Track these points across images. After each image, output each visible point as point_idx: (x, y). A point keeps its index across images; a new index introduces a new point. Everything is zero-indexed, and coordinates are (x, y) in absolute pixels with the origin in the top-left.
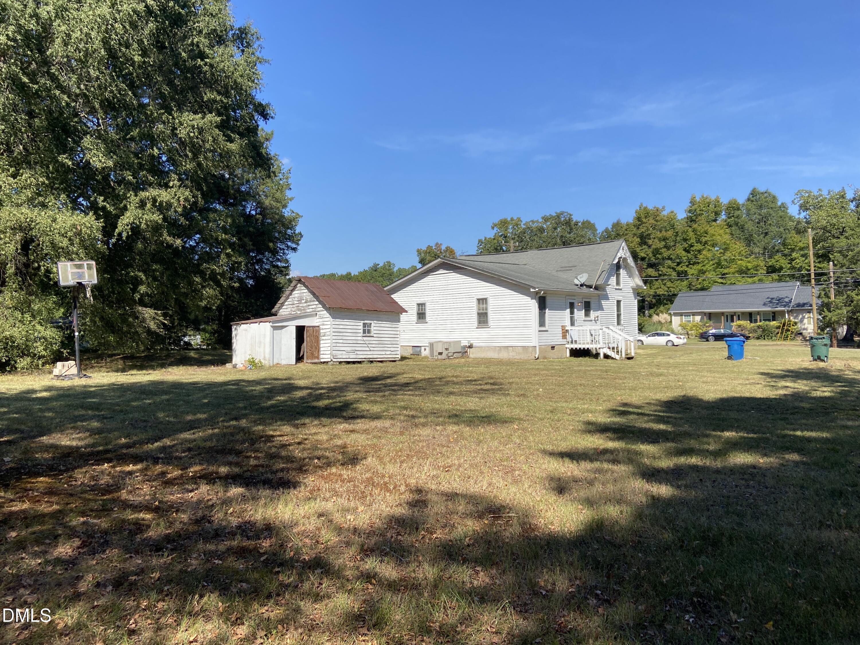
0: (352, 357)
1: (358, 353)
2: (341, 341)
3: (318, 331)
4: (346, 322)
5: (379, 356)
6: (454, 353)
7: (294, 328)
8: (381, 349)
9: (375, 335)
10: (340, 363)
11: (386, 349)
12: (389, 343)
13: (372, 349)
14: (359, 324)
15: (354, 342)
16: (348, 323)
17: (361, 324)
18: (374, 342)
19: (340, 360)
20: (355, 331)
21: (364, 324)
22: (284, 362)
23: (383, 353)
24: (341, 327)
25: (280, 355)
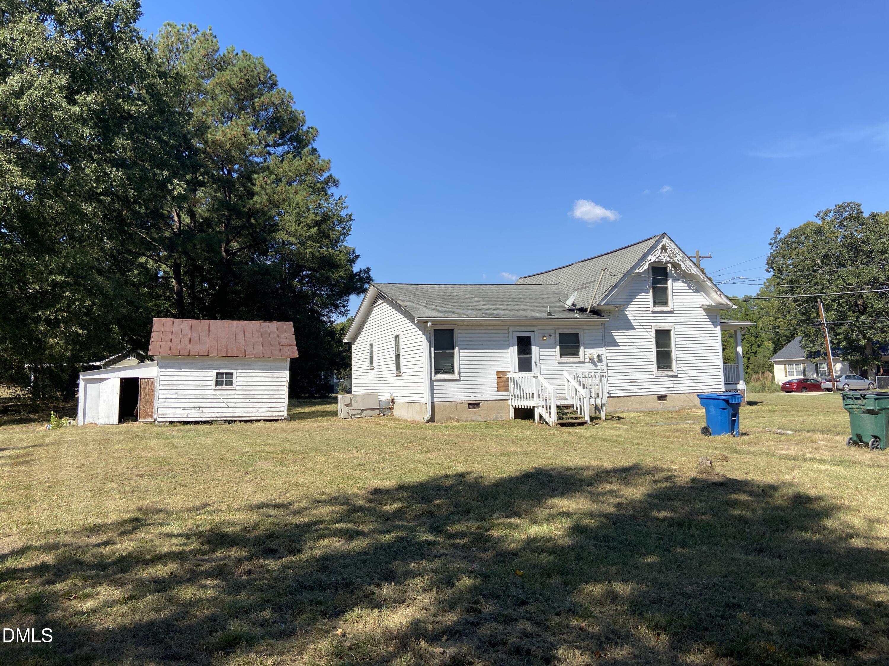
0: (193, 416)
1: (205, 410)
2: (175, 396)
3: (153, 384)
4: (185, 372)
5: (245, 415)
6: (363, 410)
7: (119, 381)
8: (250, 405)
9: (238, 388)
10: (171, 423)
11: (260, 405)
12: (265, 397)
13: (230, 405)
14: (209, 374)
15: (201, 397)
16: (188, 374)
17: (213, 373)
18: (236, 397)
19: (170, 420)
20: (201, 383)
21: (217, 374)
22: (101, 422)
23: (254, 410)
24: (176, 378)
25: (98, 413)
